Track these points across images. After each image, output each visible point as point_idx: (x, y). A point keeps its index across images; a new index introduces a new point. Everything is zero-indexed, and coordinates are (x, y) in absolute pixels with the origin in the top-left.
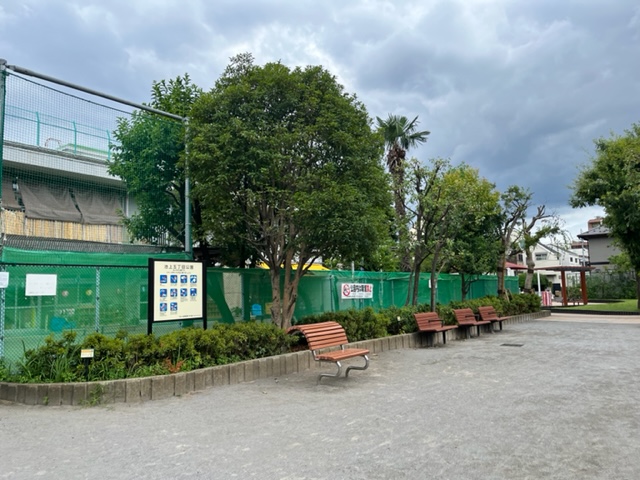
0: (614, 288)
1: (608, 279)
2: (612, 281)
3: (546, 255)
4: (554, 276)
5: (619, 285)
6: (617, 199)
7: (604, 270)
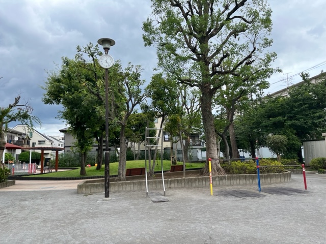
0: (75, 160)
1: (73, 155)
2: (75, 156)
3: (44, 141)
4: (48, 153)
5: (78, 159)
6: (71, 97)
7: (71, 150)
